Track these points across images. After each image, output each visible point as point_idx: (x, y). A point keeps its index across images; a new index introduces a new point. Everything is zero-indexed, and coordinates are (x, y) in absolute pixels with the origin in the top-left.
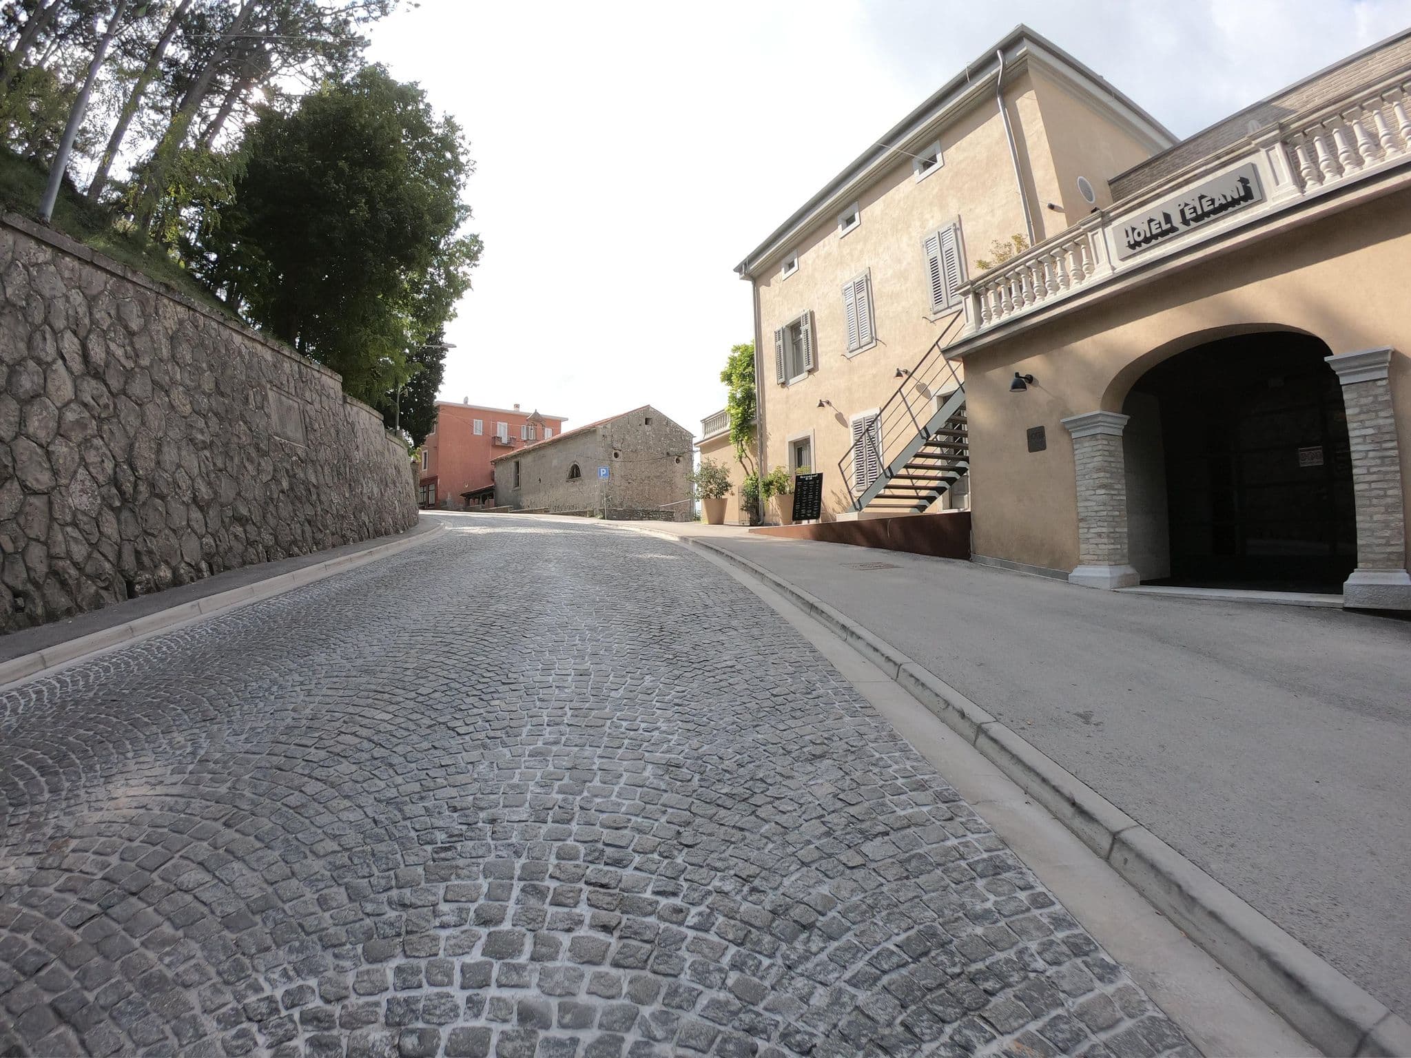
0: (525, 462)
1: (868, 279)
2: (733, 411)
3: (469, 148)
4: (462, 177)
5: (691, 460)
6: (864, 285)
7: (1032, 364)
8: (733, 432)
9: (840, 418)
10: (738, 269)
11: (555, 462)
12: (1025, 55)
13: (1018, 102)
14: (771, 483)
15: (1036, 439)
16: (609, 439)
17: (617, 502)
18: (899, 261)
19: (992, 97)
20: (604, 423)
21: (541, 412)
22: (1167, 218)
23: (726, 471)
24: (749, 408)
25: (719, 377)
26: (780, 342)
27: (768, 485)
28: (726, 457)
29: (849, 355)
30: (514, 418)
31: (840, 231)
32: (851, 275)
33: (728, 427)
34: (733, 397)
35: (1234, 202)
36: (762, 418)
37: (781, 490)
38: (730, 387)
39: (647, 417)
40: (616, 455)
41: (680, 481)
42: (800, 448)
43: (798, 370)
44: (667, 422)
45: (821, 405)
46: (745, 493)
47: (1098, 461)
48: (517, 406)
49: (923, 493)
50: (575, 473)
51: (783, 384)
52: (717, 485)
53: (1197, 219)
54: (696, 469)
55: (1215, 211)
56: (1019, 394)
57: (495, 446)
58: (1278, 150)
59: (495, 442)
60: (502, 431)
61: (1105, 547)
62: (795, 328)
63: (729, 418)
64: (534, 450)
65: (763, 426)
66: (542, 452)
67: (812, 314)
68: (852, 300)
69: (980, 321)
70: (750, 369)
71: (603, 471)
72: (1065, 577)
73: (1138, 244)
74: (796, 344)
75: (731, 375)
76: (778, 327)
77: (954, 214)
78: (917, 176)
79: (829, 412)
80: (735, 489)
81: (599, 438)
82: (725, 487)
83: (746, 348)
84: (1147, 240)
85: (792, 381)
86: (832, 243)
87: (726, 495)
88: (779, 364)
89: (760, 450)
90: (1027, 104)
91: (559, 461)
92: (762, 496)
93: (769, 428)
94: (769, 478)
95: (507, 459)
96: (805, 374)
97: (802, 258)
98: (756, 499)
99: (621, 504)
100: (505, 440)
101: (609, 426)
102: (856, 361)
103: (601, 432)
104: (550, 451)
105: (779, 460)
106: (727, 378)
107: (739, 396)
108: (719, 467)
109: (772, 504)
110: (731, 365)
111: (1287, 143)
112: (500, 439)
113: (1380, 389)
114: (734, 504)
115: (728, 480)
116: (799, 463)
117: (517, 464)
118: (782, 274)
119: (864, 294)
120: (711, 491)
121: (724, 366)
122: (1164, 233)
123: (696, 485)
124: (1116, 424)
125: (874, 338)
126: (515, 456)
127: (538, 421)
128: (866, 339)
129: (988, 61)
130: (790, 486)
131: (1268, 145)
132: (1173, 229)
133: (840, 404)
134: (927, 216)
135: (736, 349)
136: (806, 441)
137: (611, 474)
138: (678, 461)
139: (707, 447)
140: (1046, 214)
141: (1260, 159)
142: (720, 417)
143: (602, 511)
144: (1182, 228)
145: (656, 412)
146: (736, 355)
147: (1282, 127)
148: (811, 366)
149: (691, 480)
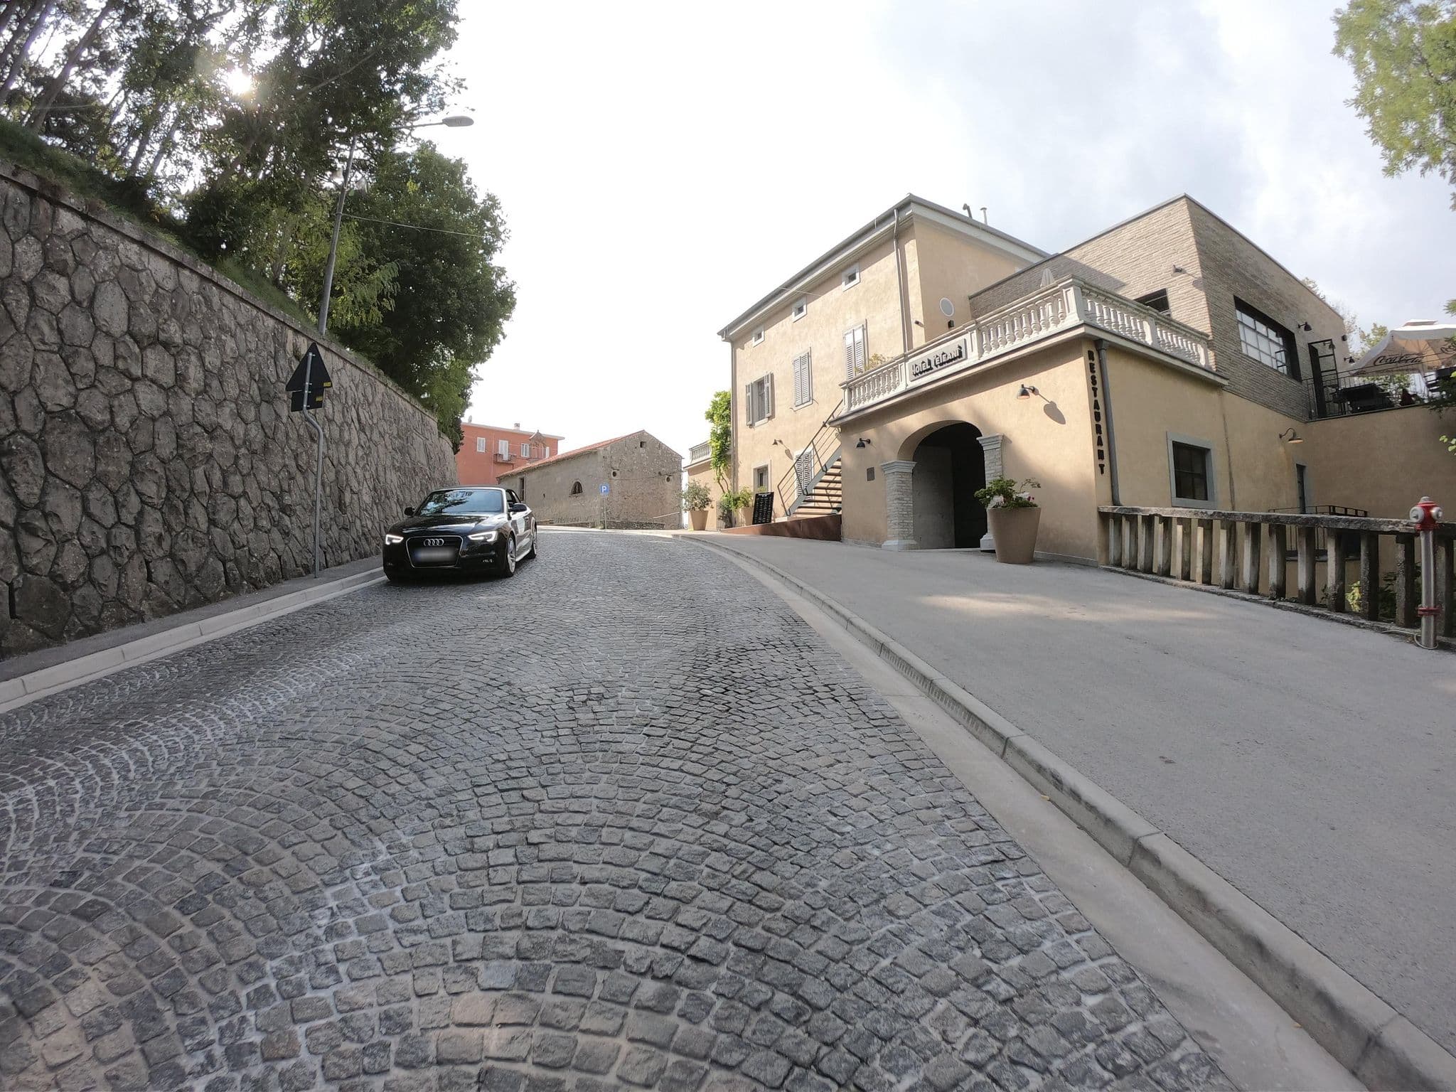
0: (528, 478)
1: (809, 355)
2: (714, 444)
3: (505, 219)
4: (499, 244)
5: (680, 479)
6: (806, 359)
7: (870, 433)
8: (714, 460)
9: (788, 453)
10: (721, 333)
11: (559, 480)
12: (911, 215)
13: (906, 246)
14: (738, 499)
15: (871, 474)
16: (608, 460)
17: (614, 515)
18: (829, 346)
19: (890, 240)
20: (605, 445)
21: (541, 432)
22: (929, 362)
23: (707, 490)
24: (726, 441)
25: (704, 416)
26: (750, 394)
27: (736, 500)
28: (708, 479)
29: (795, 409)
30: (515, 437)
31: (793, 317)
32: (799, 351)
33: (709, 456)
34: (714, 433)
35: (955, 359)
36: (735, 450)
37: (746, 504)
38: (712, 425)
39: (642, 441)
40: (614, 474)
41: (670, 497)
42: (761, 473)
43: (761, 417)
44: (660, 445)
45: (775, 443)
46: (721, 506)
47: (895, 486)
48: (517, 425)
49: (835, 505)
50: (577, 489)
51: (751, 426)
52: (700, 500)
53: (941, 364)
54: (685, 488)
55: (948, 362)
56: (861, 449)
57: (496, 463)
58: (975, 334)
59: (496, 459)
60: (503, 448)
61: (897, 530)
62: (760, 383)
63: (711, 450)
64: (539, 468)
65: (736, 456)
66: (546, 470)
67: (772, 375)
68: (798, 369)
69: (850, 405)
70: (727, 412)
71: (604, 488)
72: (880, 546)
73: (916, 374)
74: (761, 396)
75: (713, 415)
76: (748, 383)
77: (863, 319)
78: (843, 286)
79: (780, 447)
80: (714, 504)
81: (600, 459)
82: (706, 501)
83: (726, 394)
84: (921, 373)
85: (757, 424)
86: (787, 324)
87: (707, 508)
88: (748, 410)
89: (733, 474)
90: (911, 247)
91: (564, 479)
92: (733, 509)
93: (740, 458)
94: (737, 496)
95: (512, 476)
96: (766, 420)
97: (767, 332)
98: (730, 512)
99: (618, 517)
100: (506, 457)
101: (609, 448)
102: (799, 413)
103: (601, 453)
104: (553, 469)
105: (747, 483)
106: (710, 416)
107: (719, 432)
108: (702, 487)
109: (740, 514)
110: (714, 407)
111: (979, 331)
112: (501, 456)
113: (997, 452)
114: (713, 514)
115: (709, 496)
116: (761, 484)
117: (522, 480)
118: (753, 342)
119: (806, 366)
120: (696, 505)
121: (708, 407)
122: (927, 370)
123: (684, 500)
124: (909, 466)
125: (811, 399)
126: (520, 473)
127: (541, 441)
128: (806, 399)
129: (887, 217)
130: (752, 502)
131: (971, 330)
132: (931, 369)
133: (788, 443)
134: (848, 317)
135: (718, 395)
136: (766, 468)
137: (610, 491)
138: (668, 480)
139: (693, 471)
140: (914, 326)
141: (967, 336)
142: (704, 446)
143: (603, 523)
144: (935, 368)
145: (650, 436)
146: (717, 399)
147: (977, 323)
148: (770, 414)
149: (680, 496)
